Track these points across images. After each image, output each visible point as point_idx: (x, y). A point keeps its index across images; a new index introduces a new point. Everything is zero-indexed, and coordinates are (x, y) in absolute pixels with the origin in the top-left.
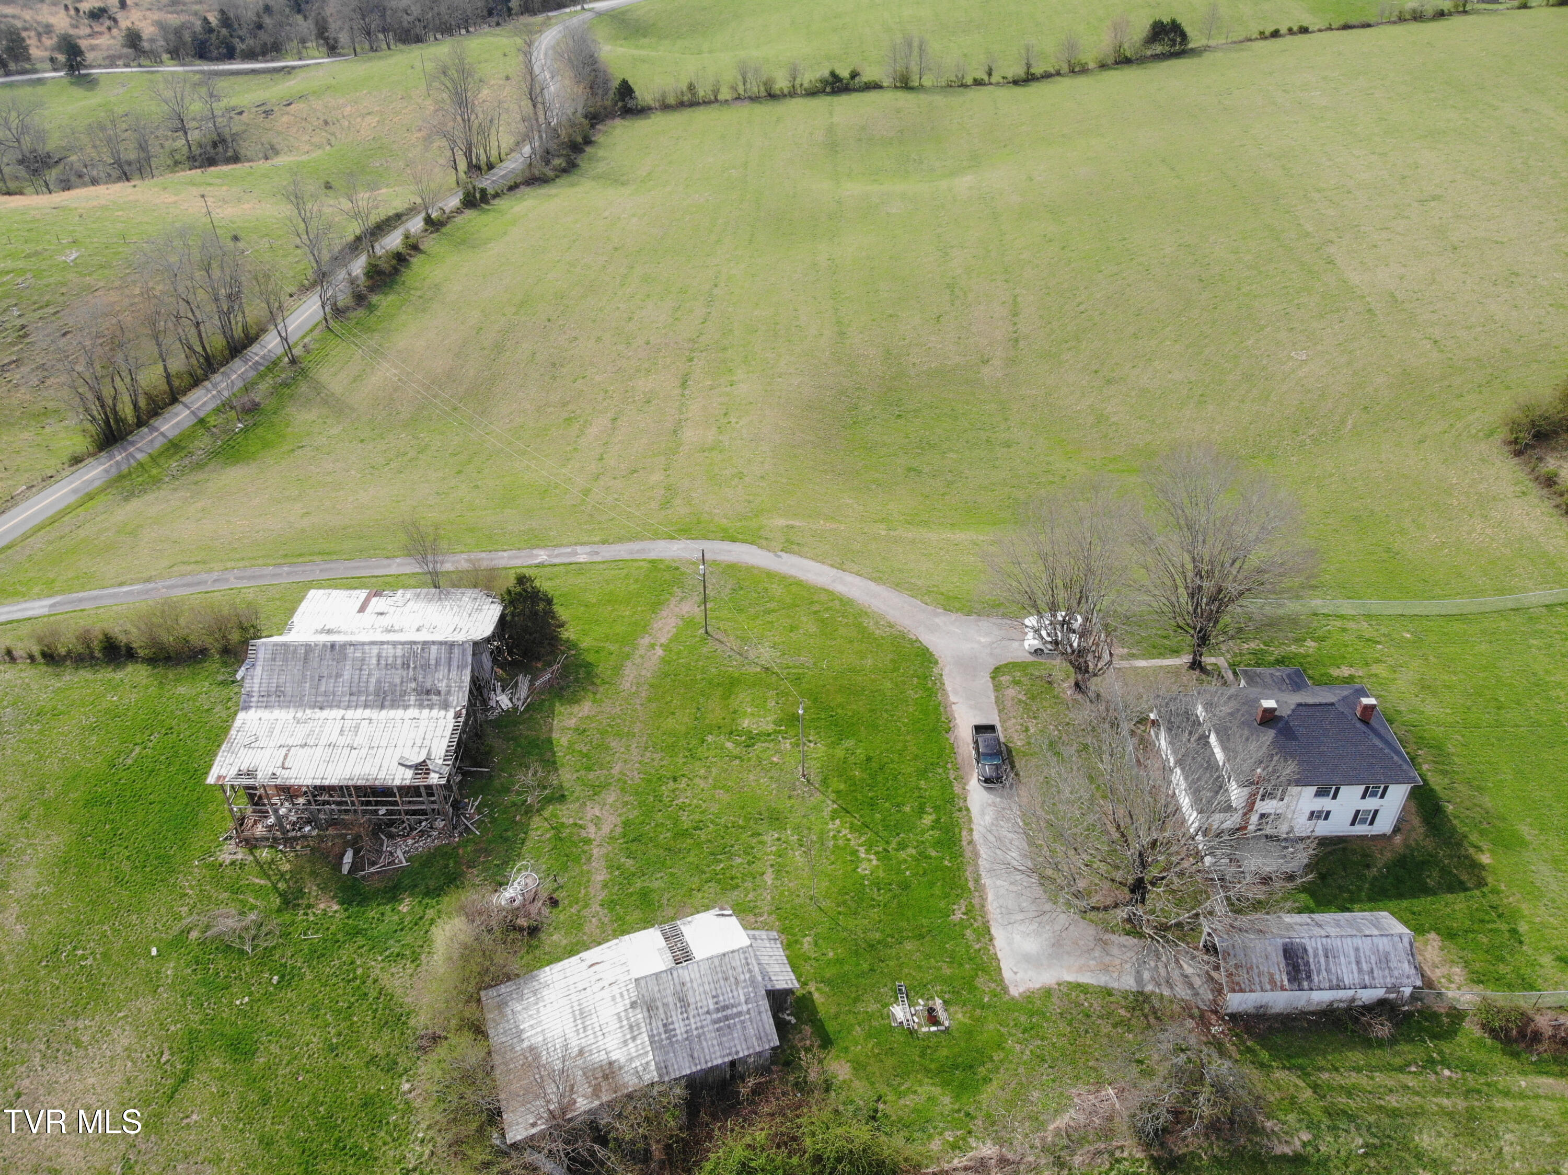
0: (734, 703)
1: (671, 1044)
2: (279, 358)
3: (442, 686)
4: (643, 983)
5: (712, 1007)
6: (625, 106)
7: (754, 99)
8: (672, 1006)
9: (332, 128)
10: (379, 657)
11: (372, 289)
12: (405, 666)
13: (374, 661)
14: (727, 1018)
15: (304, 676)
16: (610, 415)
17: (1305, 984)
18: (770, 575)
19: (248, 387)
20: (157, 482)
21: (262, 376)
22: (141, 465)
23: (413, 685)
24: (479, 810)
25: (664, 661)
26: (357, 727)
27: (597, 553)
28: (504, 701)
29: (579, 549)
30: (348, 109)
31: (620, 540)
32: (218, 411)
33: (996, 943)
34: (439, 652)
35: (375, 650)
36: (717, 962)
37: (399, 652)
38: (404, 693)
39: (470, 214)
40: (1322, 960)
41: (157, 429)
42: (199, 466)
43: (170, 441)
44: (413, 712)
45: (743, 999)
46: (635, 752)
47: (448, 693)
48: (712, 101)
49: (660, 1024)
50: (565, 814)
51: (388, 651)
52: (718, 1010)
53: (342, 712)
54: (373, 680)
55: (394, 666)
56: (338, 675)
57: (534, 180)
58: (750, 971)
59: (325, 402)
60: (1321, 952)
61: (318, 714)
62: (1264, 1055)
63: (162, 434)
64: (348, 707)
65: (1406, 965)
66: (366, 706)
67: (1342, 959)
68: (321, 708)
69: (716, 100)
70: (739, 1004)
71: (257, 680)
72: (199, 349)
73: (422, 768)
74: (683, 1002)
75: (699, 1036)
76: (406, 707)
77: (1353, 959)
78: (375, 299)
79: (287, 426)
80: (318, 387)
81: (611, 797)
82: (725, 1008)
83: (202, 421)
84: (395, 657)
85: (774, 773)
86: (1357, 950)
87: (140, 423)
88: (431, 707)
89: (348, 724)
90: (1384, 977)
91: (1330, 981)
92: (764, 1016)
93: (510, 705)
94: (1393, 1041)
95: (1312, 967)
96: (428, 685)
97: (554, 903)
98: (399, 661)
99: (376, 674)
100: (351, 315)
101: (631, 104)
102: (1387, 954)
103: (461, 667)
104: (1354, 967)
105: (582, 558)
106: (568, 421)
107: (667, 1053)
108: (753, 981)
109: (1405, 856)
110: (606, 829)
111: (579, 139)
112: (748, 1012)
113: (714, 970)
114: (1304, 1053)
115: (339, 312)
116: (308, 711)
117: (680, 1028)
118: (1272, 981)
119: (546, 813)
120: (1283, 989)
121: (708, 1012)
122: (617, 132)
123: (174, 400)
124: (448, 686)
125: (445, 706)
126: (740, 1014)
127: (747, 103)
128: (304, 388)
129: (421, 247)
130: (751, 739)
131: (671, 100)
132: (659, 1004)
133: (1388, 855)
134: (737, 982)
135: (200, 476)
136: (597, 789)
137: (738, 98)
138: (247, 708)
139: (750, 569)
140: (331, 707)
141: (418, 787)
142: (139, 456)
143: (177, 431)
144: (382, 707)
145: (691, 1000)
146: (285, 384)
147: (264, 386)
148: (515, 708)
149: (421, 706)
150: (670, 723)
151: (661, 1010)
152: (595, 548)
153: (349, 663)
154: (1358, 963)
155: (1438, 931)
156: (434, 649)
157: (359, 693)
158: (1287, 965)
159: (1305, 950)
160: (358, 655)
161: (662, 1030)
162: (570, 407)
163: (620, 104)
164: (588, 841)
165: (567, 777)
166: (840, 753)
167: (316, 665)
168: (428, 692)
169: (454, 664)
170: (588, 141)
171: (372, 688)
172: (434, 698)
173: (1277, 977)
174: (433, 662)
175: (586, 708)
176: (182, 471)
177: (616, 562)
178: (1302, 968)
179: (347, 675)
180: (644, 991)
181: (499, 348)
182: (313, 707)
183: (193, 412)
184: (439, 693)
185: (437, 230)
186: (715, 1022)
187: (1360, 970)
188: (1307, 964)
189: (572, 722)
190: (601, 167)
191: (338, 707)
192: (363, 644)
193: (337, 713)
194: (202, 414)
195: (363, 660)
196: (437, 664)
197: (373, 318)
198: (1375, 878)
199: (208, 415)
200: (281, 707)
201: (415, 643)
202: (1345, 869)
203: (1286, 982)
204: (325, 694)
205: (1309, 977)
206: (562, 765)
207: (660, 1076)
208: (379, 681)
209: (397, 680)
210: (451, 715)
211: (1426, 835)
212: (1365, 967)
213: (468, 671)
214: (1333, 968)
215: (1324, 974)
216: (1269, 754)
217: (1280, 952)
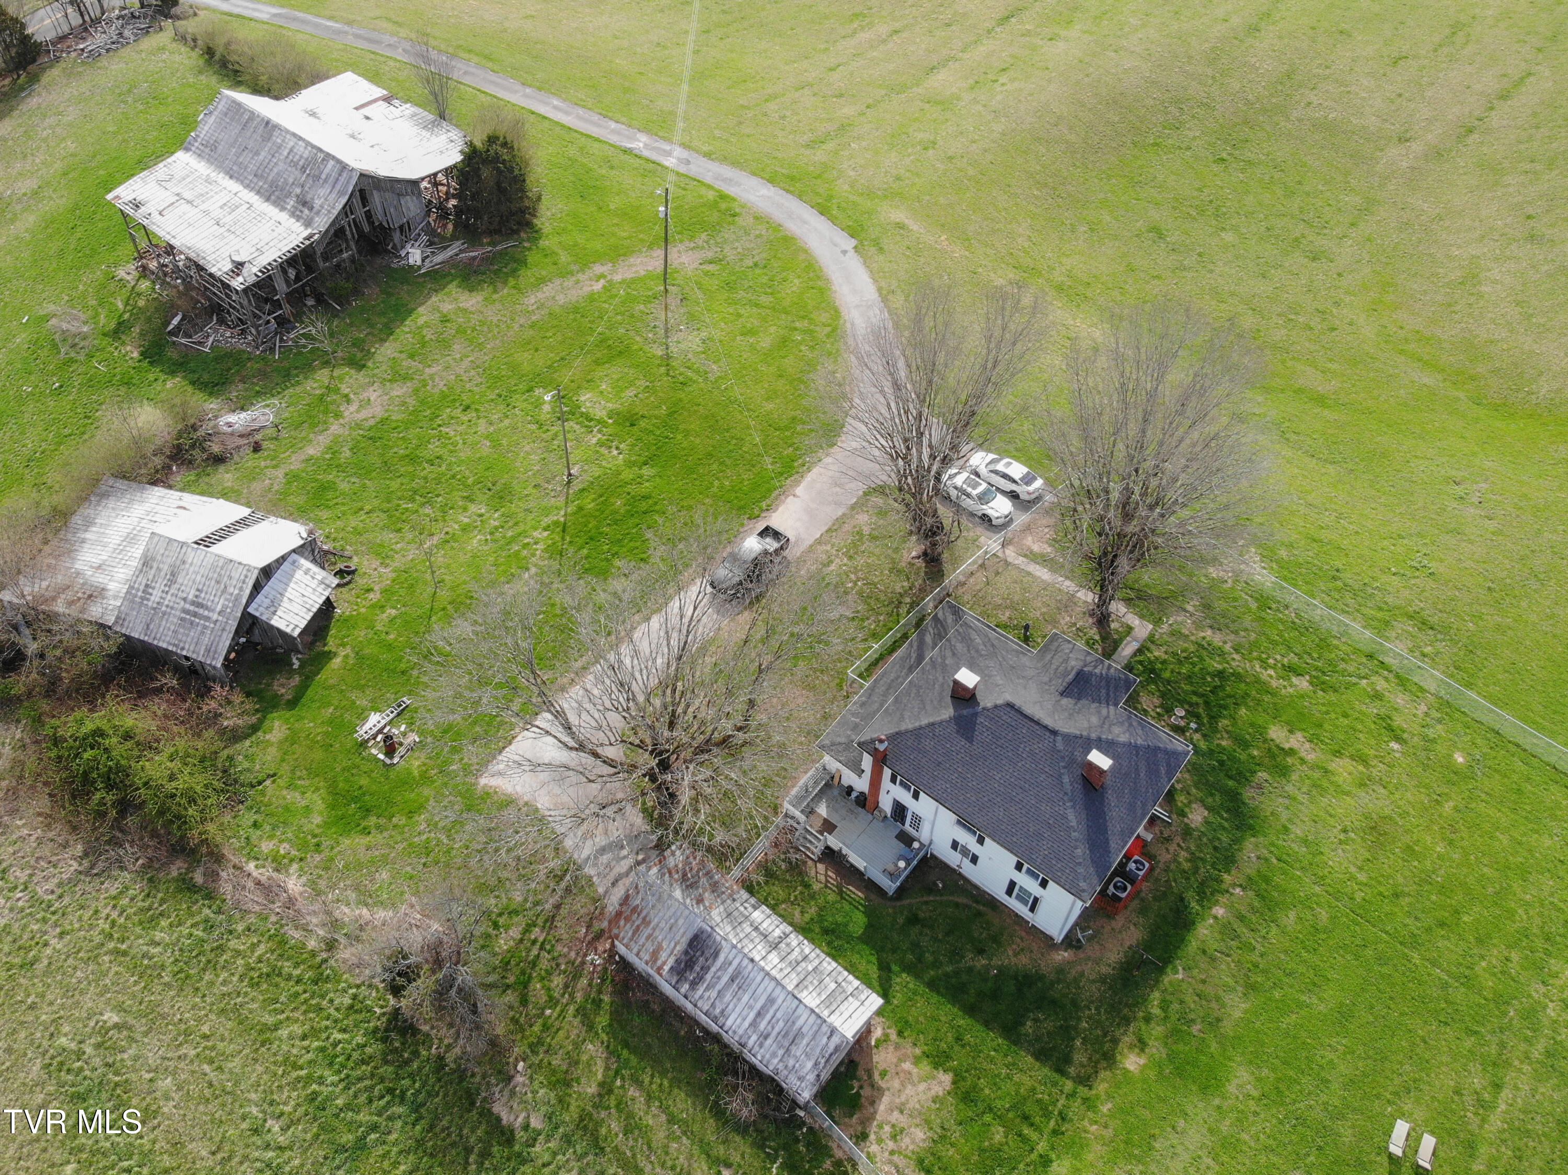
0: (599, 372)
1: (142, 604)
3: (317, 204)
4: (156, 539)
5: (191, 597)
8: (163, 574)
10: (291, 150)
12: (303, 169)
13: (285, 153)
14: (195, 615)
15: (236, 141)
17: (685, 988)
23: (298, 191)
24: (297, 338)
26: (238, 207)
27: (688, 163)
28: (415, 255)
29: (678, 152)
34: (334, 166)
35: (293, 143)
36: (222, 561)
37: (306, 154)
38: (289, 195)
40: (725, 979)
44: (284, 216)
45: (219, 608)
46: (466, 363)
47: (317, 212)
49: (144, 582)
50: (349, 382)
51: (300, 148)
52: (193, 603)
53: (239, 188)
54: (275, 170)
55: (296, 165)
56: (257, 152)
58: (241, 589)
60: (731, 970)
61: (226, 181)
62: (602, 1020)
64: (247, 186)
65: (809, 1065)
66: (260, 193)
67: (745, 998)
68: (231, 177)
70: (213, 611)
71: (207, 128)
73: (238, 268)
74: (173, 577)
75: (164, 613)
76: (283, 209)
77: (758, 1006)
81: (398, 391)
82: (200, 605)
84: (301, 157)
85: (551, 456)
86: (771, 1001)
88: (297, 218)
89: (234, 201)
90: (774, 1055)
91: (713, 1005)
92: (226, 635)
93: (419, 263)
95: (708, 977)
96: (308, 197)
97: (257, 448)
98: (301, 163)
99: (281, 166)
102: (799, 1034)
103: (341, 193)
104: (752, 1016)
105: (670, 162)
107: (133, 608)
108: (237, 599)
109: (1041, 978)
110: (363, 415)
112: (215, 622)
113: (213, 567)
114: (644, 1053)
116: (222, 175)
117: (156, 596)
118: (655, 955)
119: (337, 372)
120: (657, 972)
121: (185, 599)
124: (322, 207)
125: (308, 224)
126: (207, 619)
130: (571, 415)
132: (155, 565)
133: (1024, 960)
134: (224, 591)
136: (398, 376)
138: (187, 149)
140: (236, 179)
141: (225, 283)
144: (268, 199)
145: (180, 580)
148: (419, 268)
149: (293, 214)
150: (523, 357)
151: (153, 571)
152: (693, 158)
153: (269, 145)
154: (759, 1014)
156: (332, 163)
157: (261, 177)
158: (686, 952)
159: (716, 954)
160: (277, 139)
161: (142, 588)
164: (338, 415)
165: (386, 351)
166: (630, 473)
167: (249, 134)
168: (305, 204)
169: (338, 187)
171: (270, 178)
172: (305, 211)
173: (663, 956)
174: (323, 176)
178: (697, 968)
179: (263, 154)
180: (152, 547)
182: (227, 173)
184: (311, 209)
186: (185, 611)
187: (754, 1024)
188: (705, 969)
189: (447, 308)
192: (287, 131)
193: (234, 186)
195: (279, 147)
196: (326, 181)
198: (970, 970)
200: (208, 160)
201: (321, 150)
202: (947, 934)
203: (667, 968)
204: (240, 166)
205: (694, 984)
207: (116, 622)
208: (279, 174)
209: (291, 180)
210: (309, 231)
211: (1103, 980)
212: (762, 1026)
213: (344, 200)
214: (728, 997)
215: (713, 994)
216: (917, 733)
217: (689, 935)
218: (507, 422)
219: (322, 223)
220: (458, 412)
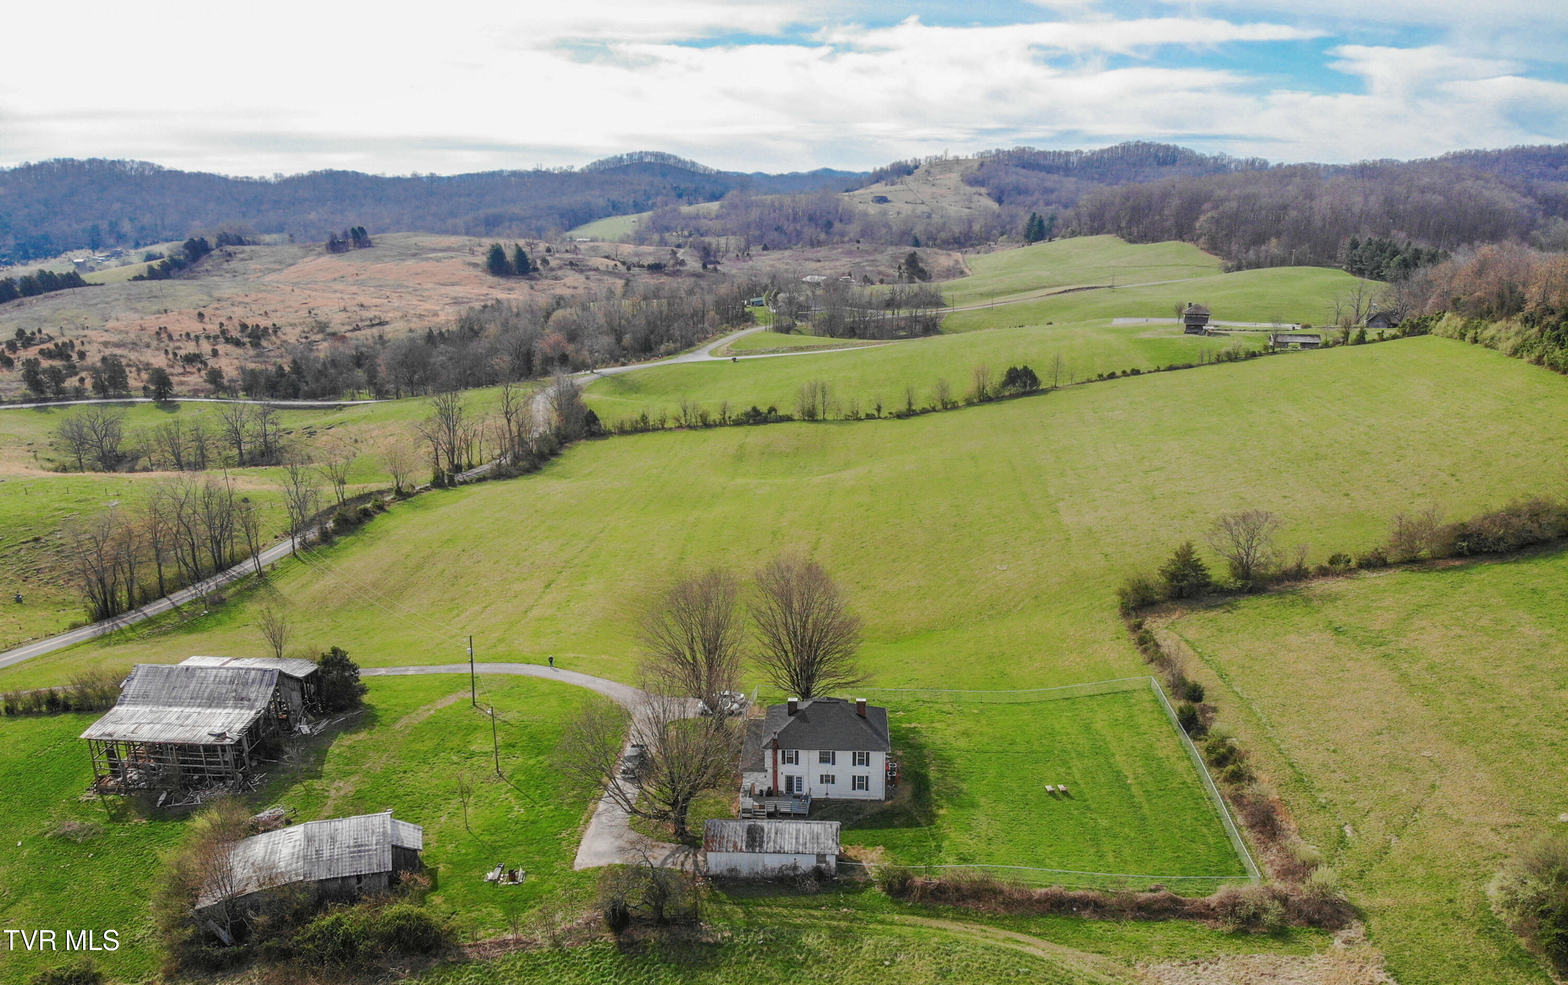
0: (469, 738)
1: (318, 861)
2: (251, 574)
3: (252, 696)
4: (309, 827)
5: (352, 844)
6: (589, 431)
7: (690, 427)
8: (325, 841)
9: (359, 445)
10: (216, 676)
11: (336, 532)
12: (232, 682)
13: (212, 679)
14: (360, 851)
15: (164, 687)
16: (483, 605)
17: (757, 850)
18: (544, 680)
19: (221, 589)
20: (128, 640)
21: (234, 584)
22: (122, 631)
23: (234, 694)
24: (260, 780)
25: (432, 716)
26: (190, 716)
27: (423, 670)
28: (304, 728)
29: (411, 668)
30: (376, 432)
31: (444, 664)
32: (192, 603)
33: (580, 848)
34: (258, 675)
35: (214, 672)
36: (363, 820)
37: (230, 674)
38: (227, 699)
39: (435, 491)
40: (773, 836)
41: (141, 611)
42: (166, 633)
43: (149, 618)
44: (229, 710)
45: (374, 842)
46: (384, 758)
47: (256, 700)
48: (660, 428)
49: (314, 849)
50: (317, 784)
51: (223, 673)
52: (355, 846)
53: (182, 709)
54: (208, 690)
55: (224, 683)
56: (186, 687)
57: (500, 474)
58: (384, 827)
59: (275, 600)
60: (773, 831)
61: (168, 709)
62: (724, 898)
63: (145, 614)
64: (188, 706)
65: (830, 842)
66: (199, 706)
67: (787, 836)
68: (170, 706)
69: (663, 428)
70: (371, 845)
71: (132, 688)
72: (192, 565)
73: (222, 736)
74: (333, 840)
75: (338, 859)
76: (225, 707)
77: (794, 835)
78: (337, 539)
79: (241, 613)
80: (272, 591)
81: (354, 779)
82: (359, 846)
83: (177, 609)
84: (226, 677)
85: (478, 772)
86: (798, 831)
87: (130, 608)
88: (241, 708)
89: (184, 714)
90: (813, 848)
91: (775, 848)
92: (386, 853)
93: (309, 732)
94: (818, 892)
95: (765, 839)
96: (244, 695)
97: (288, 822)
98: (228, 680)
99: (211, 686)
100: (316, 548)
101: (594, 428)
102: (818, 834)
103: (269, 685)
104: (794, 841)
105: (410, 673)
106: (450, 610)
107: (313, 866)
108: (384, 833)
109: (888, 810)
110: (342, 793)
111: (547, 451)
112: (376, 850)
113: (359, 825)
115: (306, 546)
116: (161, 708)
117: (326, 854)
118: (735, 846)
119: (305, 784)
120: (741, 851)
121: (348, 847)
122: (580, 447)
123: (163, 595)
124: (257, 697)
125: (251, 707)
126: (370, 850)
127: (685, 430)
128: (262, 591)
129: (387, 508)
130: (472, 755)
131: (627, 427)
132: (317, 839)
134: (373, 833)
135: (163, 638)
136: (348, 774)
137: (681, 427)
138: (121, 704)
139: (530, 678)
140: (176, 706)
141: (216, 746)
142: (122, 625)
143: (154, 613)
144: (210, 706)
145: (339, 838)
146: (249, 589)
147: (232, 591)
148: (311, 734)
149: (235, 707)
150: (417, 746)
151: (317, 843)
152: (423, 667)
153: (195, 679)
154: (797, 838)
155: (885, 845)
156: (253, 673)
157: (197, 698)
158: (748, 837)
159: (763, 830)
160: (203, 674)
161: (314, 853)
162: (456, 601)
163: (586, 428)
164: (327, 797)
165: (329, 768)
166: (532, 762)
167: (173, 680)
168: (242, 699)
169: (265, 683)
170: (554, 453)
171: (206, 695)
172: (246, 703)
173: (739, 845)
174: (250, 681)
175: (363, 735)
176: (150, 635)
177: (433, 675)
178: (758, 839)
179: (192, 687)
180: (309, 831)
181: (419, 567)
182: (165, 705)
183: (173, 603)
184: (249, 700)
185: (404, 499)
186: (351, 853)
187: (797, 843)
188: (762, 837)
189: (348, 743)
190: (557, 469)
191: (181, 706)
192: (207, 668)
193: (178, 709)
194: (179, 604)
195: (205, 677)
196: (253, 682)
197: (331, 550)
198: (861, 818)
199: (183, 605)
200: (143, 704)
201: (242, 669)
202: (841, 815)
203: (744, 848)
204: (174, 698)
205: (761, 846)
206: (329, 762)
207: (305, 877)
208: (212, 691)
209: (224, 691)
210: (253, 712)
211: (909, 801)
212: (801, 841)
213: (272, 689)
214: (779, 840)
215: (772, 844)
216: (785, 730)
217: (745, 830)
218: (435, 770)
219: (261, 704)
220: (401, 775)
